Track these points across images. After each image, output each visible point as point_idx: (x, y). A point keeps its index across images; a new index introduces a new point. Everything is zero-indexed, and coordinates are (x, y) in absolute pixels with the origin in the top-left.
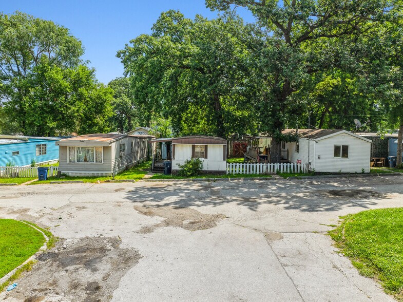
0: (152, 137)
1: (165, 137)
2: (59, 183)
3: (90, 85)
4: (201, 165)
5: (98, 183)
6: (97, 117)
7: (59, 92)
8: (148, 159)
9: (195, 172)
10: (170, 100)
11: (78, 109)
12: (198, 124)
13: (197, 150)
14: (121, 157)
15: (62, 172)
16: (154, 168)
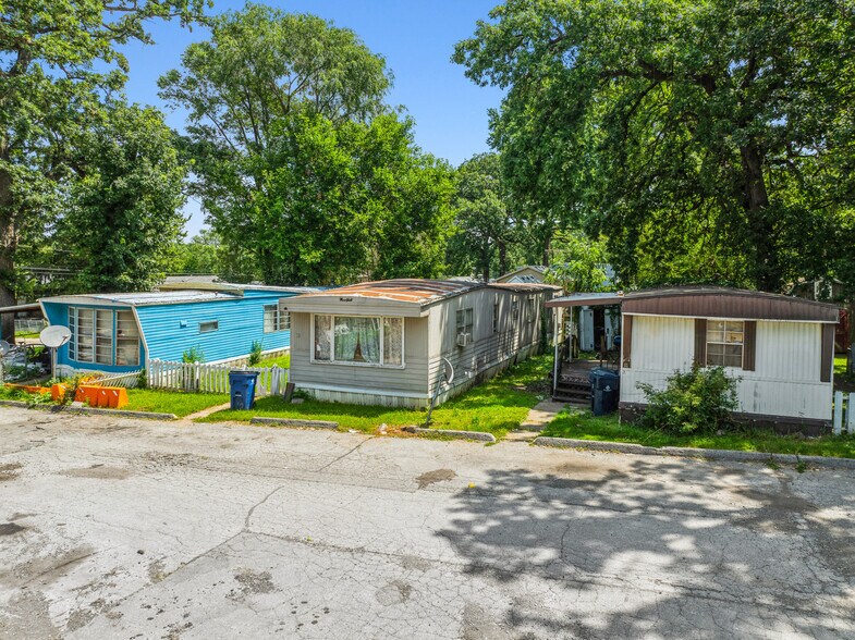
0: (552, 290)
1: (589, 289)
2: (272, 424)
3: (401, 159)
4: (729, 393)
5: (378, 434)
6: (419, 238)
7: (330, 178)
8: (544, 348)
9: (710, 420)
10: (606, 186)
11: (372, 218)
12: (684, 252)
13: (713, 338)
14: (461, 348)
15: (298, 385)
16: (559, 385)
